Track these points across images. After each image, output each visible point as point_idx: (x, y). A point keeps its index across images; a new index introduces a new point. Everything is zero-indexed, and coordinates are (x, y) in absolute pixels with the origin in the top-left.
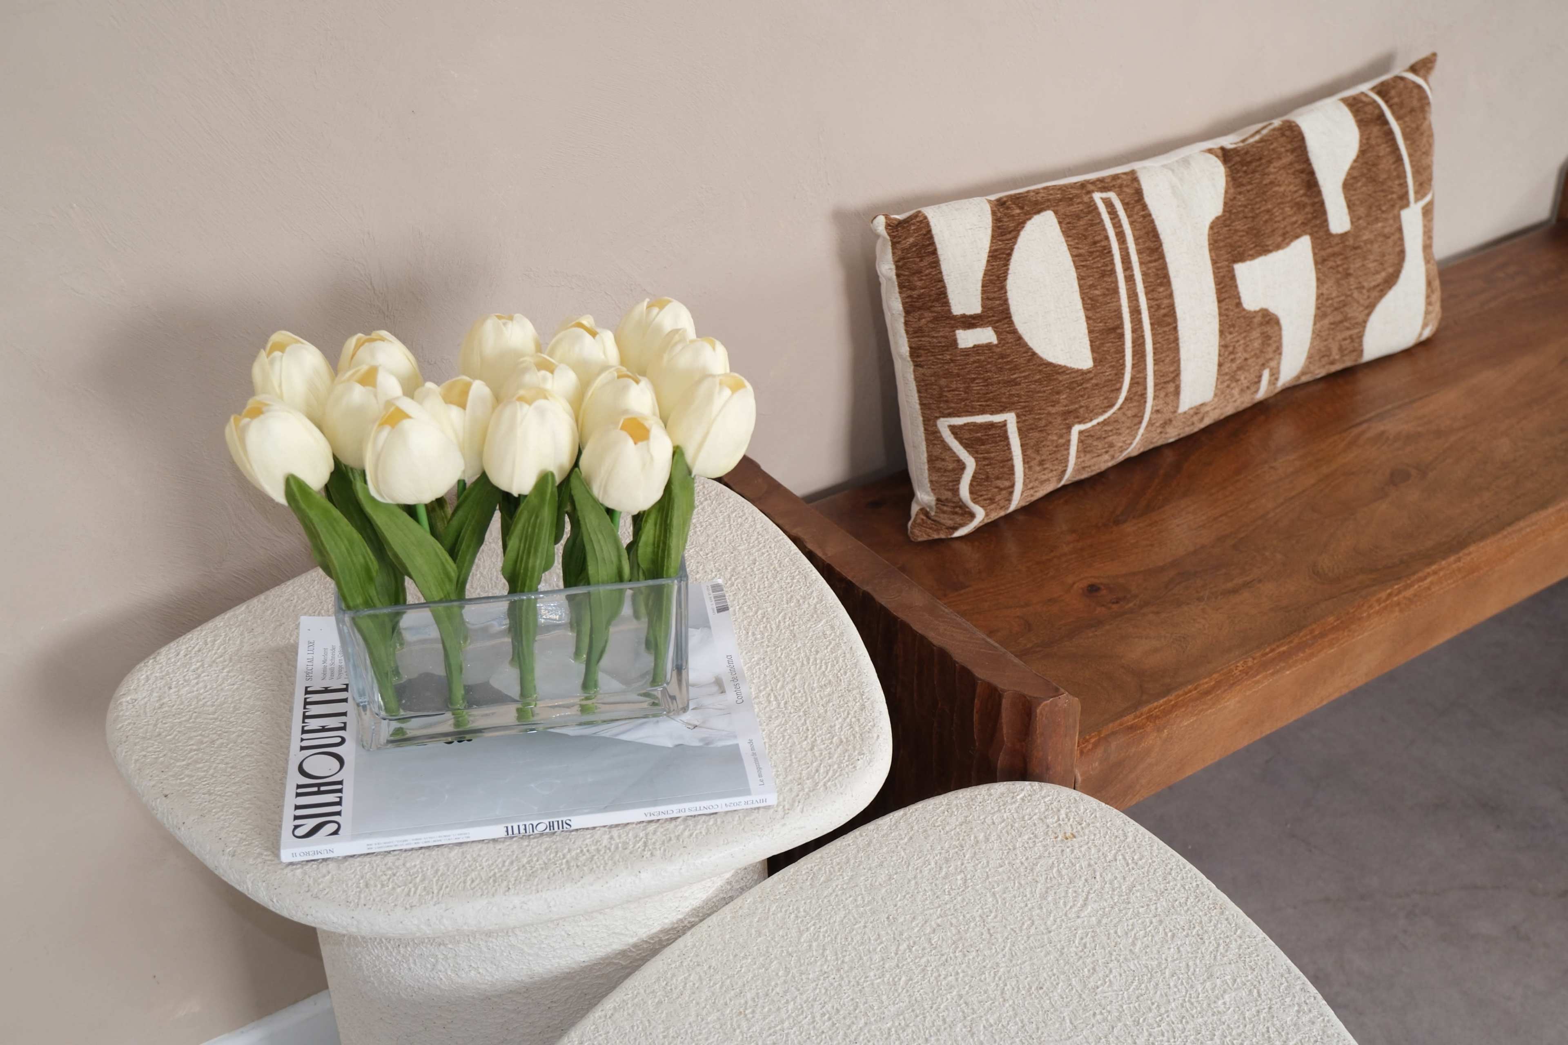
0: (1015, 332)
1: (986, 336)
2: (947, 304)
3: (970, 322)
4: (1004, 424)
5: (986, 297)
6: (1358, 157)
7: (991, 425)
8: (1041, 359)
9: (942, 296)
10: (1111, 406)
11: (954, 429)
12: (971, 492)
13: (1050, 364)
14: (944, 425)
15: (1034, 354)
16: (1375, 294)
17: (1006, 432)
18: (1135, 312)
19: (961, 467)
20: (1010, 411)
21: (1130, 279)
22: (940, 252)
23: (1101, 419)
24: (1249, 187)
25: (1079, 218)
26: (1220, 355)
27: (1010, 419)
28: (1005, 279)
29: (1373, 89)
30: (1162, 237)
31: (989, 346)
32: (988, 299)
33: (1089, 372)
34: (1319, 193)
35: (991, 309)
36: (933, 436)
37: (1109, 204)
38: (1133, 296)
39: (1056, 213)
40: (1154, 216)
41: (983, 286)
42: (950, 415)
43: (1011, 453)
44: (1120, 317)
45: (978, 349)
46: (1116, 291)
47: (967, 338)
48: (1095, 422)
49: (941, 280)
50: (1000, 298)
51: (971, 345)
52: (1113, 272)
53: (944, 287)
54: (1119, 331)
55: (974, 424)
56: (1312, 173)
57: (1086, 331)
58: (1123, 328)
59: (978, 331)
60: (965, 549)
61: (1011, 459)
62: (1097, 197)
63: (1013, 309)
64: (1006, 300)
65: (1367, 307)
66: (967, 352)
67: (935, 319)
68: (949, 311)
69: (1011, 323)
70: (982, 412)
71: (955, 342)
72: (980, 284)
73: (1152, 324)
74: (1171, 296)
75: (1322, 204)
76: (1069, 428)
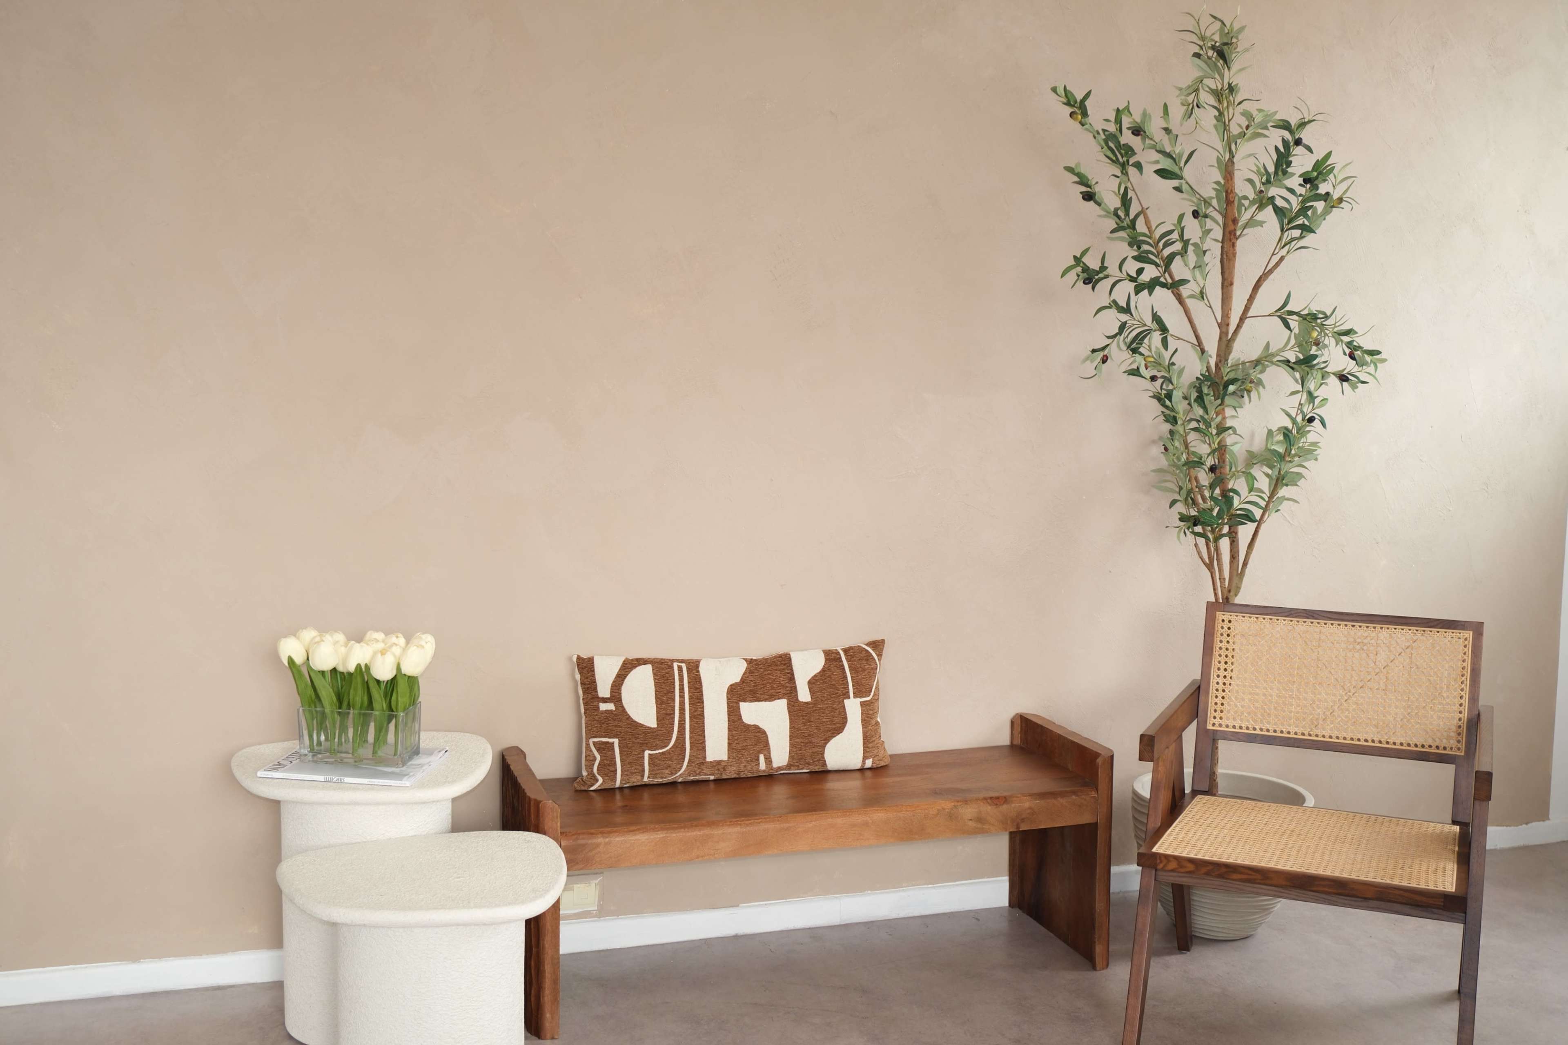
0: (623, 707)
1: (610, 706)
2: (597, 692)
3: (605, 700)
4: (613, 743)
5: (612, 692)
6: (820, 672)
7: (607, 743)
8: (632, 719)
9: (595, 689)
10: (666, 746)
11: (594, 743)
12: (598, 770)
13: (635, 722)
14: (591, 741)
15: (629, 717)
16: (829, 734)
17: (613, 746)
18: (682, 710)
19: (595, 759)
20: (616, 738)
21: (682, 696)
22: (595, 671)
23: (661, 751)
24: (756, 674)
25: (663, 669)
26: (729, 739)
27: (616, 741)
28: (622, 685)
29: (842, 649)
30: (703, 684)
31: (611, 711)
32: (613, 692)
33: (654, 729)
34: (795, 683)
35: (614, 696)
36: (588, 745)
37: (680, 669)
38: (682, 704)
39: (652, 666)
40: (701, 676)
41: (612, 687)
42: (594, 737)
43: (615, 756)
44: (674, 710)
45: (607, 712)
46: (674, 700)
47: (603, 707)
48: (657, 752)
49: (595, 682)
50: (618, 692)
51: (604, 709)
52: (674, 692)
53: (596, 685)
54: (672, 716)
55: (602, 741)
56: (793, 674)
57: (655, 712)
58: (674, 715)
59: (608, 704)
60: (593, 794)
61: (615, 758)
62: (675, 665)
63: (623, 698)
64: (621, 694)
65: (824, 740)
66: (602, 712)
67: (593, 698)
68: (598, 695)
69: (622, 703)
70: (605, 737)
71: (599, 708)
72: (610, 686)
73: (690, 717)
74: (703, 708)
75: (795, 688)
76: (643, 751)
